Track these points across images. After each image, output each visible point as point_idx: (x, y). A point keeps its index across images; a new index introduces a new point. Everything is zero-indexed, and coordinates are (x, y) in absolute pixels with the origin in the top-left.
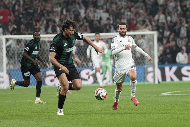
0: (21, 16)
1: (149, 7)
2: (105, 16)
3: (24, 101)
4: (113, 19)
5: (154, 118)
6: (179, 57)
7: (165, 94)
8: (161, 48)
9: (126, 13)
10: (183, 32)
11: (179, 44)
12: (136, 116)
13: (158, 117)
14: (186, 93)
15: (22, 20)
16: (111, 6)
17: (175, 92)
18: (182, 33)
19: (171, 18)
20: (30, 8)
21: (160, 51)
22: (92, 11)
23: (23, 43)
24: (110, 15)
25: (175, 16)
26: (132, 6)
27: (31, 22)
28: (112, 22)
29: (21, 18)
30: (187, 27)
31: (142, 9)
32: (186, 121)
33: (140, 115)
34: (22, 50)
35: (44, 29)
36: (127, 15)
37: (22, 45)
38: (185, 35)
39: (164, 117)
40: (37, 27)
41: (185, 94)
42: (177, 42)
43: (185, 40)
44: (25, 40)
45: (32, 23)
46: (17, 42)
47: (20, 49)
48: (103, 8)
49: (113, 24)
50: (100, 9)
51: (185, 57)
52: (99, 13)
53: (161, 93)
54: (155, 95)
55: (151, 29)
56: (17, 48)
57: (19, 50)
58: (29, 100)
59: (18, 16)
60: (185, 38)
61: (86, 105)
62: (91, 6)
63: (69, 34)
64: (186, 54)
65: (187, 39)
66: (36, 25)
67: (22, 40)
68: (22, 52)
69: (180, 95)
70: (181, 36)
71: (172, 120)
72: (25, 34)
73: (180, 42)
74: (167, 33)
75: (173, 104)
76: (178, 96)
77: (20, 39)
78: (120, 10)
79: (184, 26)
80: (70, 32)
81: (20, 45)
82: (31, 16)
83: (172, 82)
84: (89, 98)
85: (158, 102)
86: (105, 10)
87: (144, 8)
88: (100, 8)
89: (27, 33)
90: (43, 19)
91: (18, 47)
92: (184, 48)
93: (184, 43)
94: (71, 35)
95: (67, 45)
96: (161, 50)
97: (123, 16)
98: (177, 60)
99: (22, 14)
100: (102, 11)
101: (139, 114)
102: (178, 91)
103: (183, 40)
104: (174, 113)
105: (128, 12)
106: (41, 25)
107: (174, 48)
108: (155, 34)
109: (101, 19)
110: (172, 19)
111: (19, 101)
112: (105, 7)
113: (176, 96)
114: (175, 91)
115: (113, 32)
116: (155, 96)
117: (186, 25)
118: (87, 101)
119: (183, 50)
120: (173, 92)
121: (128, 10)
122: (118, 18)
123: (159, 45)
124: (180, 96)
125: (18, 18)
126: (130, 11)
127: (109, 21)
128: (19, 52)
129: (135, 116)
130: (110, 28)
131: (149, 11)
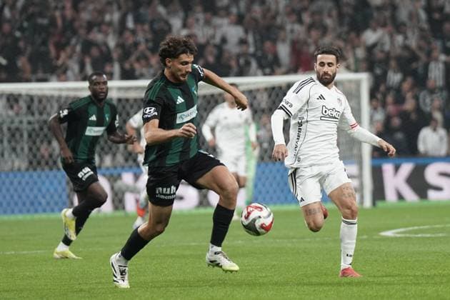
0: (18, 34)
1: (347, 10)
2: (234, 33)
3: (25, 252)
4: (255, 41)
5: (362, 295)
6: (424, 138)
7: (389, 233)
8: (380, 116)
9: (288, 27)
10: (436, 73)
11: (425, 105)
12: (315, 291)
13: (371, 293)
14: (442, 230)
15: (21, 44)
16: (249, 9)
17: (416, 228)
18: (433, 77)
19: (406, 38)
20: (41, 15)
21: (375, 124)
22: (202, 22)
23: (23, 104)
24: (246, 32)
25: (414, 33)
26: (305, 9)
27: (43, 49)
28: (252, 50)
29: (17, 40)
30: (445, 63)
31: (330, 16)
33: (325, 288)
34: (21, 122)
35: (76, 68)
36: (292, 31)
37: (21, 108)
38: (440, 83)
39: (387, 292)
40: (60, 62)
41: (440, 235)
42: (421, 100)
43: (441, 95)
44: (27, 95)
45: (48, 53)
46: (8, 100)
47: (17, 120)
48: (228, 14)
49: (254, 55)
50: (222, 17)
51: (441, 139)
52: (220, 26)
53: (380, 232)
54: (365, 237)
55: (353, 67)
56: (8, 116)
57: (12, 122)
58: (39, 249)
59: (11, 34)
60: (441, 89)
61: (186, 264)
62: (199, 8)
63: (179, 73)
64: (442, 132)
65: (445, 94)
66: (58, 57)
67: (20, 95)
68: (20, 126)
69: (428, 235)
70: (430, 83)
72: (28, 81)
73: (428, 100)
74: (394, 78)
75: (409, 260)
76: (423, 238)
77: (16, 92)
78: (274, 18)
79: (436, 60)
80: (181, 66)
81: (15, 108)
82: (43, 35)
83: (402, 204)
84: (193, 244)
85: (372, 254)
86: (233, 18)
87: (334, 13)
88: (222, 13)
89: (34, 77)
90: (74, 41)
91: (11, 113)
92: (438, 116)
93: (437, 103)
94: (183, 75)
95: (183, 101)
96: (377, 121)
97: (282, 34)
99: (21, 29)
100: (225, 21)
101: (322, 284)
102: (421, 227)
103: (434, 96)
104: (414, 283)
105: (293, 23)
106: (70, 57)
107: (413, 116)
108: (364, 79)
109: (224, 40)
110: (408, 42)
111: (13, 252)
112: (234, 10)
113: (419, 238)
114: (413, 226)
115: (255, 75)
116: (365, 240)
117: (443, 57)
118: (187, 252)
119: (436, 121)
120: (411, 228)
121: (294, 17)
122: (269, 38)
123: (375, 109)
124: (428, 238)
125: (9, 41)
126: (300, 21)
127: (244, 48)
128: (13, 126)
129: (313, 289)
130: (248, 64)
131: (347, 20)
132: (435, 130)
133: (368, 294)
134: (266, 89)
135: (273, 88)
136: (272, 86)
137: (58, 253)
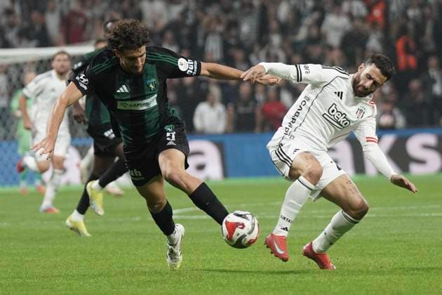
4: (23, 12)
10: (213, 46)
24: (13, 1)
30: (221, 34)
32: (221, 288)
51: (219, 116)
54: (138, 219)
71: (181, 286)
79: (214, 32)
85: (145, 237)
95: (127, 91)
98: (198, 123)
116: (137, 222)
117: (219, 28)
127: (10, 18)
132: (212, 105)
133: (141, 279)
134: (33, 63)
135: (41, 62)
136: (40, 59)
137: (71, 221)
